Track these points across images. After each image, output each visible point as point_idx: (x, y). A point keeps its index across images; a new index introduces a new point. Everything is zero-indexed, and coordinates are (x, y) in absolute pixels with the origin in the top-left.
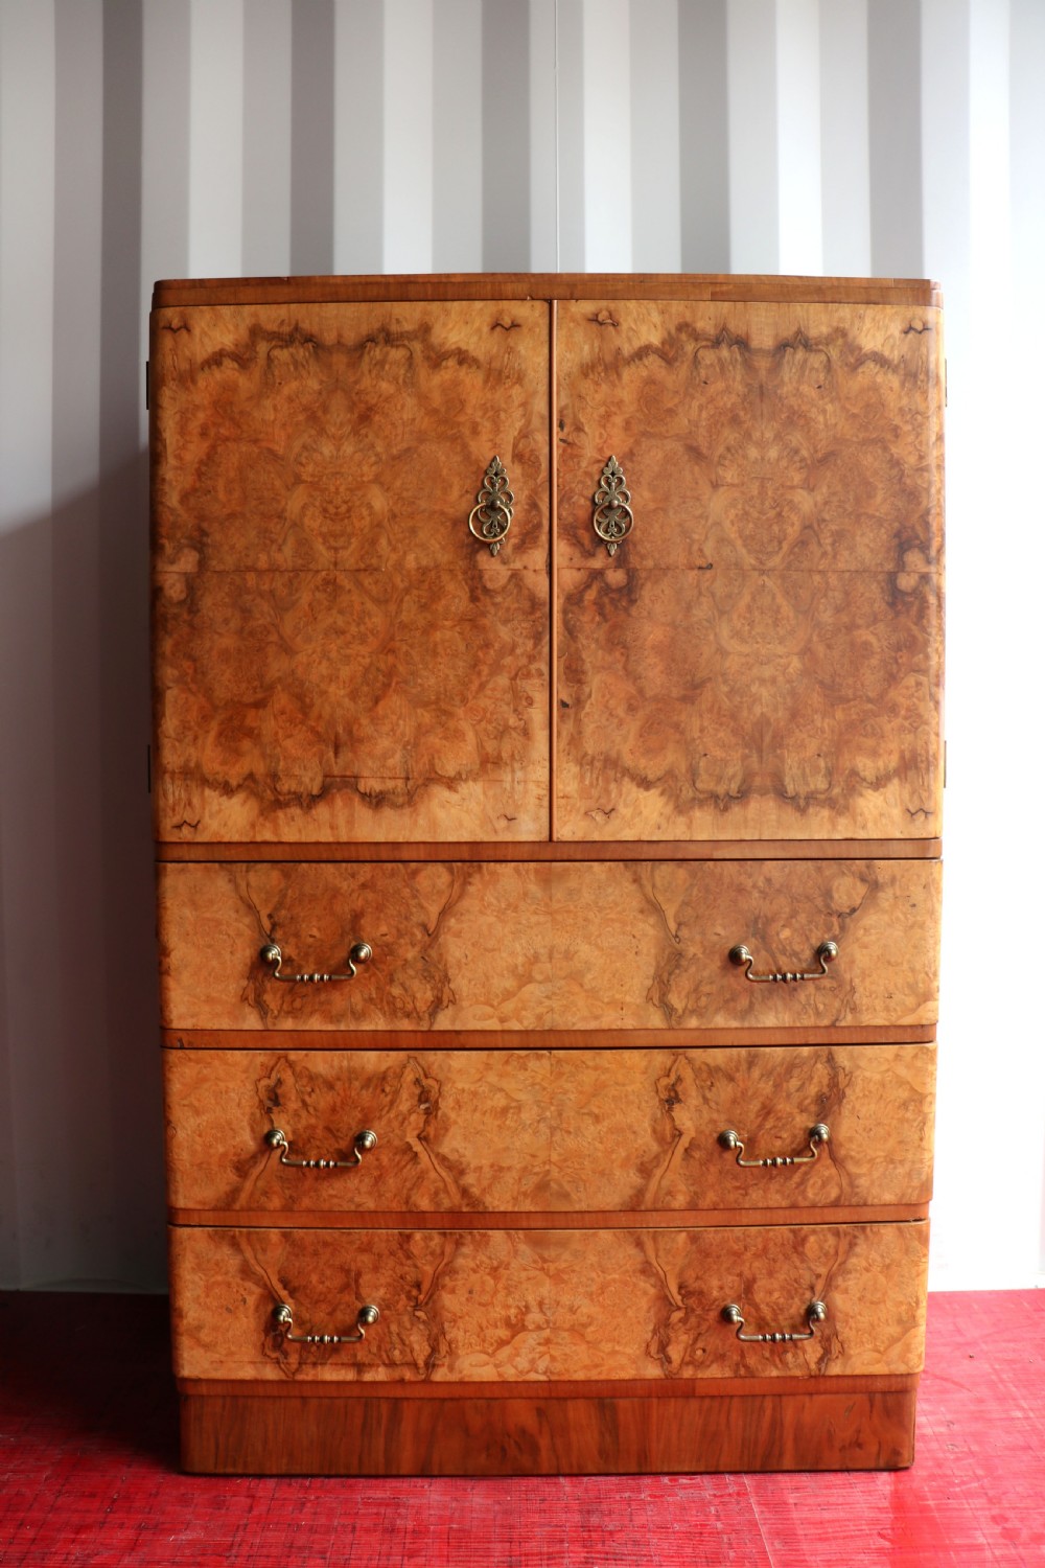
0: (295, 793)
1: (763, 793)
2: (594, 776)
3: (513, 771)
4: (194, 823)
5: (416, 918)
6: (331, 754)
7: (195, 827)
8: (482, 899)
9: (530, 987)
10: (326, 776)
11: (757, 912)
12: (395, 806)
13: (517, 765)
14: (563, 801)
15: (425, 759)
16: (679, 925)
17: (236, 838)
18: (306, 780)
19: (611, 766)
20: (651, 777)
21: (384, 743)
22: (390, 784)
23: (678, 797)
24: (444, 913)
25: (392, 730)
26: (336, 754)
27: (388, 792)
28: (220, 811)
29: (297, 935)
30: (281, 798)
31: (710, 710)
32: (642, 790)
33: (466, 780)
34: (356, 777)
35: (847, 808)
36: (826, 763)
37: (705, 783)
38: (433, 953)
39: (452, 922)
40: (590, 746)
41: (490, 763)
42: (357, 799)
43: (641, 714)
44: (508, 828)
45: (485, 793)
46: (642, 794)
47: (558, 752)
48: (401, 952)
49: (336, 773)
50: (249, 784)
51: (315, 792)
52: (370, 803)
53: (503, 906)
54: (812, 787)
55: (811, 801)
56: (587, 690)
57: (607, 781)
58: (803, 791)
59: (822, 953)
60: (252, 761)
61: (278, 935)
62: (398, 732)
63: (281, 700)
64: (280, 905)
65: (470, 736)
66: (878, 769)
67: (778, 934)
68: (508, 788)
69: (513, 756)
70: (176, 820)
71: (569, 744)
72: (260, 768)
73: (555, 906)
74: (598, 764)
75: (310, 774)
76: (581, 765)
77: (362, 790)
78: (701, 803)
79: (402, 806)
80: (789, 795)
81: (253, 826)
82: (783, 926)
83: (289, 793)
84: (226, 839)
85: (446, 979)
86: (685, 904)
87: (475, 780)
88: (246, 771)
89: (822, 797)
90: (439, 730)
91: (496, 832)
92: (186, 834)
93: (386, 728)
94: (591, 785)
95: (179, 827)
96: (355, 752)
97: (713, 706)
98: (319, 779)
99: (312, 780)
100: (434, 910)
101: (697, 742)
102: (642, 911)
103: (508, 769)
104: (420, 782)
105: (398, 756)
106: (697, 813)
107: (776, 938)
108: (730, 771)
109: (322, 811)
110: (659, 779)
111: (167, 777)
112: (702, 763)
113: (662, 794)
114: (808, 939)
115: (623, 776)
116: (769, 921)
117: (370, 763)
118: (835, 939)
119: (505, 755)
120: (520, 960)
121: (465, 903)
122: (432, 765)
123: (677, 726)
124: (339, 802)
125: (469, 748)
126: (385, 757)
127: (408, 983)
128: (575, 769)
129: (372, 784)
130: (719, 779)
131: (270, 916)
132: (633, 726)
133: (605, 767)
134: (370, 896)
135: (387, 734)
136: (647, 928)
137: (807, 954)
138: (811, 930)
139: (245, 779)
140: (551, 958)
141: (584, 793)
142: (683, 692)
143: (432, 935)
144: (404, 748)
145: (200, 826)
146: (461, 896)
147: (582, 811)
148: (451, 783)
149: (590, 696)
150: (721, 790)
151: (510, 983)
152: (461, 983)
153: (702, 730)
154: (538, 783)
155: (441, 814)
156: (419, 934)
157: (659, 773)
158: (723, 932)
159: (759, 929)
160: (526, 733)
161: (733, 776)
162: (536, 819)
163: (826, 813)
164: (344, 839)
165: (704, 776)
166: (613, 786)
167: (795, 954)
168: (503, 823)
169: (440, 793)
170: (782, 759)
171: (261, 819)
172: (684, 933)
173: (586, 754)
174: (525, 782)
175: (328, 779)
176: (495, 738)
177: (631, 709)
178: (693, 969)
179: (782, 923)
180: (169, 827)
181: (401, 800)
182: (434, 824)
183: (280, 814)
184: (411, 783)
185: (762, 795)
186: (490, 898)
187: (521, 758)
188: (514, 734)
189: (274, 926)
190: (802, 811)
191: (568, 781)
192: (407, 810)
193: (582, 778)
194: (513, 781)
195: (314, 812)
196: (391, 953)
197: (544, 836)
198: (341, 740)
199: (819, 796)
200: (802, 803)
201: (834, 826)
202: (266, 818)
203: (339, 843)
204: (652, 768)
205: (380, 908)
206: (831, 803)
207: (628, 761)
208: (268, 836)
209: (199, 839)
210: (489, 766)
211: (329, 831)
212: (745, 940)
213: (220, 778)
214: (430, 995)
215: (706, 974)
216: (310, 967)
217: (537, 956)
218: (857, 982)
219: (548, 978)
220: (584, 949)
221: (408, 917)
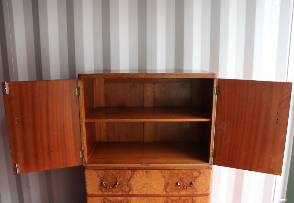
5: (126, 178)
8: (137, 175)
9: (144, 188)
11: (181, 177)
16: (168, 179)
24: (131, 177)
29: (107, 180)
38: (129, 183)
39: (132, 179)
48: (124, 183)
53: (140, 176)
59: (191, 183)
61: (104, 180)
64: (104, 176)
73: (148, 176)
82: (185, 179)
85: (131, 187)
86: (170, 176)
100: (129, 177)
102: (162, 177)
107: (184, 181)
114: (189, 181)
116: (183, 178)
118: (193, 181)
120: (143, 184)
121: (134, 176)
127: (125, 187)
131: (103, 178)
134: (118, 175)
136: (163, 180)
137: (189, 183)
140: (148, 184)
143: (129, 181)
146: (133, 175)
151: (141, 187)
152: (133, 187)
156: (126, 180)
158: (175, 180)
159: (181, 180)
167: (187, 183)
172: (169, 180)
178: (170, 186)
186: (138, 175)
189: (103, 179)
196: (122, 183)
205: (120, 176)
212: (179, 181)
214: (128, 189)
215: (172, 186)
216: (109, 185)
217: (145, 184)
218: (197, 187)
219: (147, 187)
220: (153, 183)
221: (125, 178)
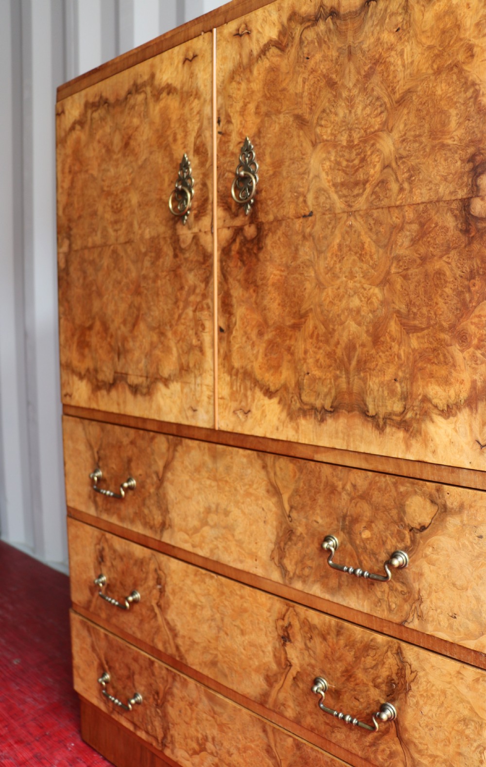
0: (104, 381)
1: (351, 410)
2: (238, 384)
3: (195, 377)
4: (71, 394)
5: (154, 467)
6: (116, 359)
10: (115, 373)
11: (344, 511)
12: (142, 394)
13: (197, 373)
14: (221, 401)
15: (155, 365)
16: (291, 508)
17: (84, 405)
18: (108, 374)
19: (247, 377)
20: (272, 389)
21: (138, 353)
22: (140, 380)
23: (290, 406)
25: (141, 345)
26: (119, 358)
27: (139, 385)
28: (79, 388)
30: (99, 384)
31: (311, 337)
32: (266, 398)
33: (173, 381)
34: (127, 374)
35: (419, 432)
36: (402, 388)
37: (308, 397)
40: (236, 362)
41: (184, 370)
42: (127, 388)
43: (266, 338)
44: (193, 417)
45: (182, 391)
46: (266, 401)
48: (147, 486)
49: (118, 371)
50: (88, 374)
51: (111, 381)
52: (132, 391)
54: (389, 409)
55: (388, 421)
56: (234, 320)
57: (246, 388)
58: (382, 412)
60: (88, 361)
62: (143, 347)
63: (98, 325)
65: (174, 350)
66: (450, 397)
67: (361, 534)
68: (193, 389)
69: (195, 366)
70: (65, 391)
72: (91, 366)
74: (240, 375)
75: (109, 371)
76: (231, 376)
77: (129, 382)
78: (305, 413)
79: (145, 395)
80: (370, 414)
81: (90, 399)
82: (365, 528)
83: (102, 381)
87: (177, 381)
88: (87, 366)
89: (398, 419)
90: (160, 346)
91: (187, 418)
92: (68, 400)
93: (138, 344)
94: (237, 391)
95: (66, 396)
96: (126, 358)
97: (313, 332)
98: (113, 374)
99: (110, 374)
101: (302, 362)
103: (193, 375)
104: (153, 380)
105: (143, 361)
106: (302, 422)
107: (359, 537)
108: (326, 389)
109: (114, 393)
110: (277, 391)
111: (62, 368)
112: (306, 380)
113: (279, 403)
115: (255, 386)
116: (354, 521)
117: (132, 366)
118: (406, 549)
119: (191, 365)
122: (158, 370)
123: (289, 349)
124: (120, 389)
125: (174, 359)
126: (138, 362)
127: (151, 507)
128: (228, 378)
129: (134, 379)
130: (318, 395)
132: (261, 348)
133: (245, 378)
134: (134, 449)
135: (138, 347)
136: (272, 505)
138: (386, 537)
139: (86, 371)
140: (217, 511)
141: (233, 397)
142: (293, 321)
143: (161, 481)
144: (146, 356)
145: (72, 396)
147: (232, 410)
148: (166, 382)
149: (235, 324)
150: (318, 404)
154: (207, 387)
155: (161, 402)
156: (155, 478)
157: (277, 386)
159: (347, 526)
160: (201, 350)
161: (328, 393)
162: (207, 412)
163: (401, 434)
164: (122, 412)
165: (307, 391)
166: (249, 393)
167: (373, 553)
168: (191, 413)
169: (161, 388)
170: (365, 381)
171: (92, 395)
173: (233, 368)
174: (201, 385)
175: (116, 375)
176: (186, 353)
177: (261, 334)
179: (364, 525)
180: (63, 395)
181: (145, 391)
182: (159, 409)
183: (99, 393)
184: (149, 380)
185: (349, 412)
187: (200, 367)
188: (195, 351)
190: (381, 430)
192: (147, 398)
193: (232, 385)
194: (195, 384)
195: (111, 393)
197: (210, 425)
198: (121, 350)
199: (394, 417)
200: (381, 423)
201: (408, 447)
202: (94, 395)
203: (120, 415)
204: (271, 380)
205: (138, 458)
206: (404, 425)
207: (258, 375)
208: (95, 406)
209: (72, 404)
210: (184, 372)
211: (117, 407)
212: (337, 533)
213: (78, 370)
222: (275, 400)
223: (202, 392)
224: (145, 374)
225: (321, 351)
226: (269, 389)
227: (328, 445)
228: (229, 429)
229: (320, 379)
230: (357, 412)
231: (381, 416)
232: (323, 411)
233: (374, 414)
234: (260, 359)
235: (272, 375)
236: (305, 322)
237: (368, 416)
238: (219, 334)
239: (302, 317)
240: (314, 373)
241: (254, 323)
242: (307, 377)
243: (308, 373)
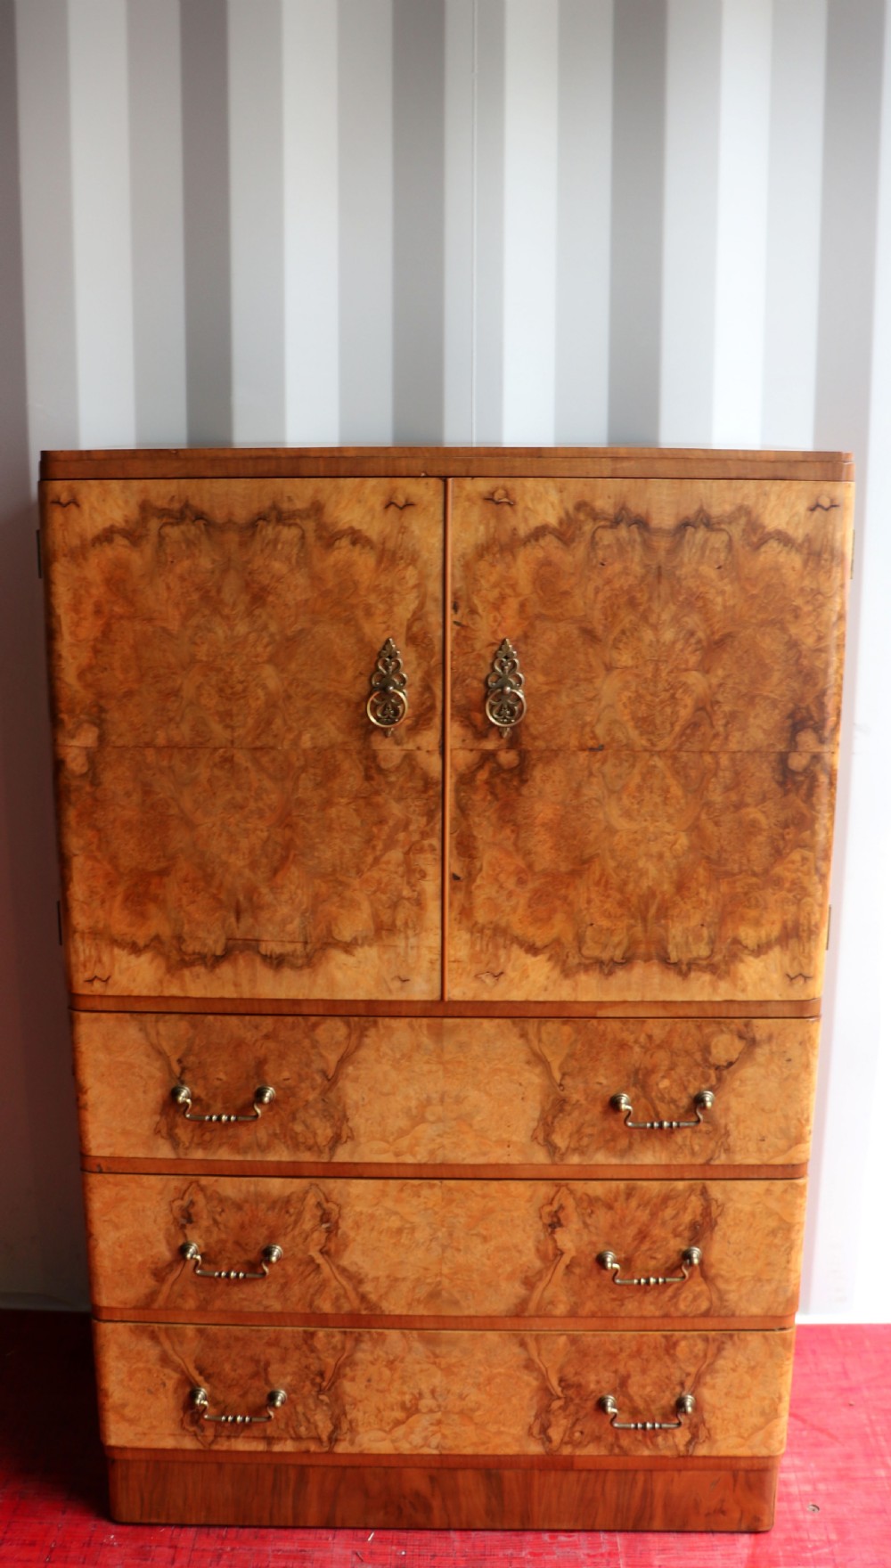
0: (199, 953)
1: (648, 959)
2: (484, 943)
3: (407, 938)
4: (105, 979)
5: (316, 1064)
6: (233, 920)
7: (106, 981)
8: (378, 1050)
9: (422, 1127)
10: (228, 939)
11: (637, 1065)
12: (294, 967)
13: (410, 933)
14: (455, 965)
15: (323, 925)
16: (564, 1074)
17: (145, 993)
18: (210, 942)
19: (499, 934)
20: (539, 944)
21: (285, 910)
22: (289, 948)
23: (564, 962)
24: (344, 1060)
25: (291, 898)
26: (238, 919)
27: (288, 955)
28: (128, 968)
29: (205, 1077)
30: (187, 958)
31: (597, 883)
32: (529, 956)
33: (362, 945)
34: (258, 941)
35: (728, 973)
36: (709, 932)
37: (591, 950)
38: (332, 1096)
39: (350, 1069)
40: (481, 916)
41: (383, 930)
42: (258, 960)
43: (530, 886)
44: (402, 989)
45: (380, 957)
46: (530, 960)
47: (450, 921)
48: (302, 1093)
49: (238, 937)
50: (155, 944)
51: (219, 953)
52: (271, 964)
53: (398, 1055)
54: (695, 954)
55: (693, 967)
56: (478, 864)
57: (497, 947)
58: (685, 958)
59: (698, 1101)
60: (158, 924)
61: (187, 1075)
62: (297, 900)
63: (184, 868)
64: (189, 1051)
65: (365, 905)
66: (760, 938)
67: (657, 1084)
68: (402, 953)
69: (406, 924)
70: (87, 975)
71: (460, 914)
72: (166, 931)
73: (447, 1056)
74: (488, 932)
75: (213, 937)
76: (472, 933)
77: (263, 952)
78: (586, 969)
79: (301, 968)
80: (672, 961)
81: (161, 982)
82: (663, 1077)
83: (194, 953)
84: (135, 993)
85: (345, 1118)
86: (571, 1056)
87: (370, 945)
88: (153, 932)
89: (704, 963)
90: (336, 899)
91: (390, 991)
92: (98, 987)
93: (285, 897)
94: (481, 951)
95: (91, 981)
96: (256, 919)
97: (600, 880)
98: (223, 941)
99: (216, 942)
100: (333, 1058)
101: (585, 912)
102: (528, 1063)
103: (402, 935)
104: (318, 946)
105: (297, 922)
106: (583, 977)
107: (655, 1087)
108: (616, 939)
109: (226, 970)
110: (546, 946)
111: (77, 936)
112: (589, 932)
113: (549, 959)
114: (685, 1088)
115: (512, 943)
116: (650, 1072)
117: (270, 928)
118: (711, 1089)
119: (399, 923)
120: (414, 1103)
121: (362, 1053)
122: (330, 932)
123: (565, 899)
124: (241, 962)
125: (365, 916)
126: (284, 922)
127: (309, 1121)
128: (466, 936)
129: (272, 947)
130: (605, 946)
131: (179, 1061)
132: (522, 899)
133: (495, 935)
134: (271, 1045)
135: (286, 902)
136: (534, 1077)
137: (685, 1101)
138: (689, 1081)
139: (152, 940)
140: (442, 1101)
141: (474, 958)
142: (571, 867)
143: (332, 1080)
144: (303, 914)
145: (110, 981)
146: (358, 1047)
147: (473, 974)
148: (348, 948)
149: (481, 869)
150: (605, 956)
151: (404, 1123)
152: (358, 1121)
153: (589, 901)
154: (430, 948)
155: (339, 975)
156: (318, 1079)
157: (547, 941)
158: (605, 1081)
159: (640, 1080)
160: (419, 903)
161: (619, 943)
162: (429, 980)
163: (707, 977)
164: (247, 995)
165: (590, 943)
166: (502, 953)
167: (673, 1101)
168: (397, 984)
169: (339, 957)
170: (666, 929)
171: (168, 977)
172: (569, 1081)
173: (476, 923)
174: (418, 947)
175: (231, 942)
176: (389, 907)
177: (522, 882)
178: (576, 1113)
179: (661, 1074)
180: (81, 982)
181: (300, 962)
182: (332, 983)
183: (186, 972)
184: (309, 947)
185: (645, 961)
186: (385, 1048)
187: (416, 925)
188: (407, 904)
189: (183, 1069)
190: (684, 975)
191: (460, 947)
192: (307, 971)
193: (473, 945)
194: (407, 946)
195: (217, 971)
196: (294, 1095)
197: (436, 996)
198: (244, 906)
199: (700, 962)
200: (684, 968)
201: (715, 989)
202: (173, 976)
203: (242, 999)
204: (539, 936)
205: (282, 1055)
206: (713, 968)
207: (517, 930)
208: (174, 990)
209: (110, 992)
210: (384, 932)
211: (232, 988)
212: (626, 1090)
213: (128, 938)
214: (330, 1132)
215: (588, 1117)
216: (219, 1105)
217: (429, 1101)
218: (731, 1126)
219: (440, 1120)
220: (473, 1095)
221: (308, 1065)
222: (542, 958)
223: (419, 956)
224: (301, 939)
225: (610, 900)
226: (534, 945)
227: (617, 999)
228: (469, 997)
229: (608, 929)
230: (656, 961)
231: (685, 962)
232: (611, 964)
233: (676, 960)
234: (520, 911)
235: (539, 929)
236: (589, 869)
237: (669, 964)
238: (451, 882)
239: (584, 862)
240: (600, 923)
241: (512, 868)
242: (590, 928)
243: (592, 925)
